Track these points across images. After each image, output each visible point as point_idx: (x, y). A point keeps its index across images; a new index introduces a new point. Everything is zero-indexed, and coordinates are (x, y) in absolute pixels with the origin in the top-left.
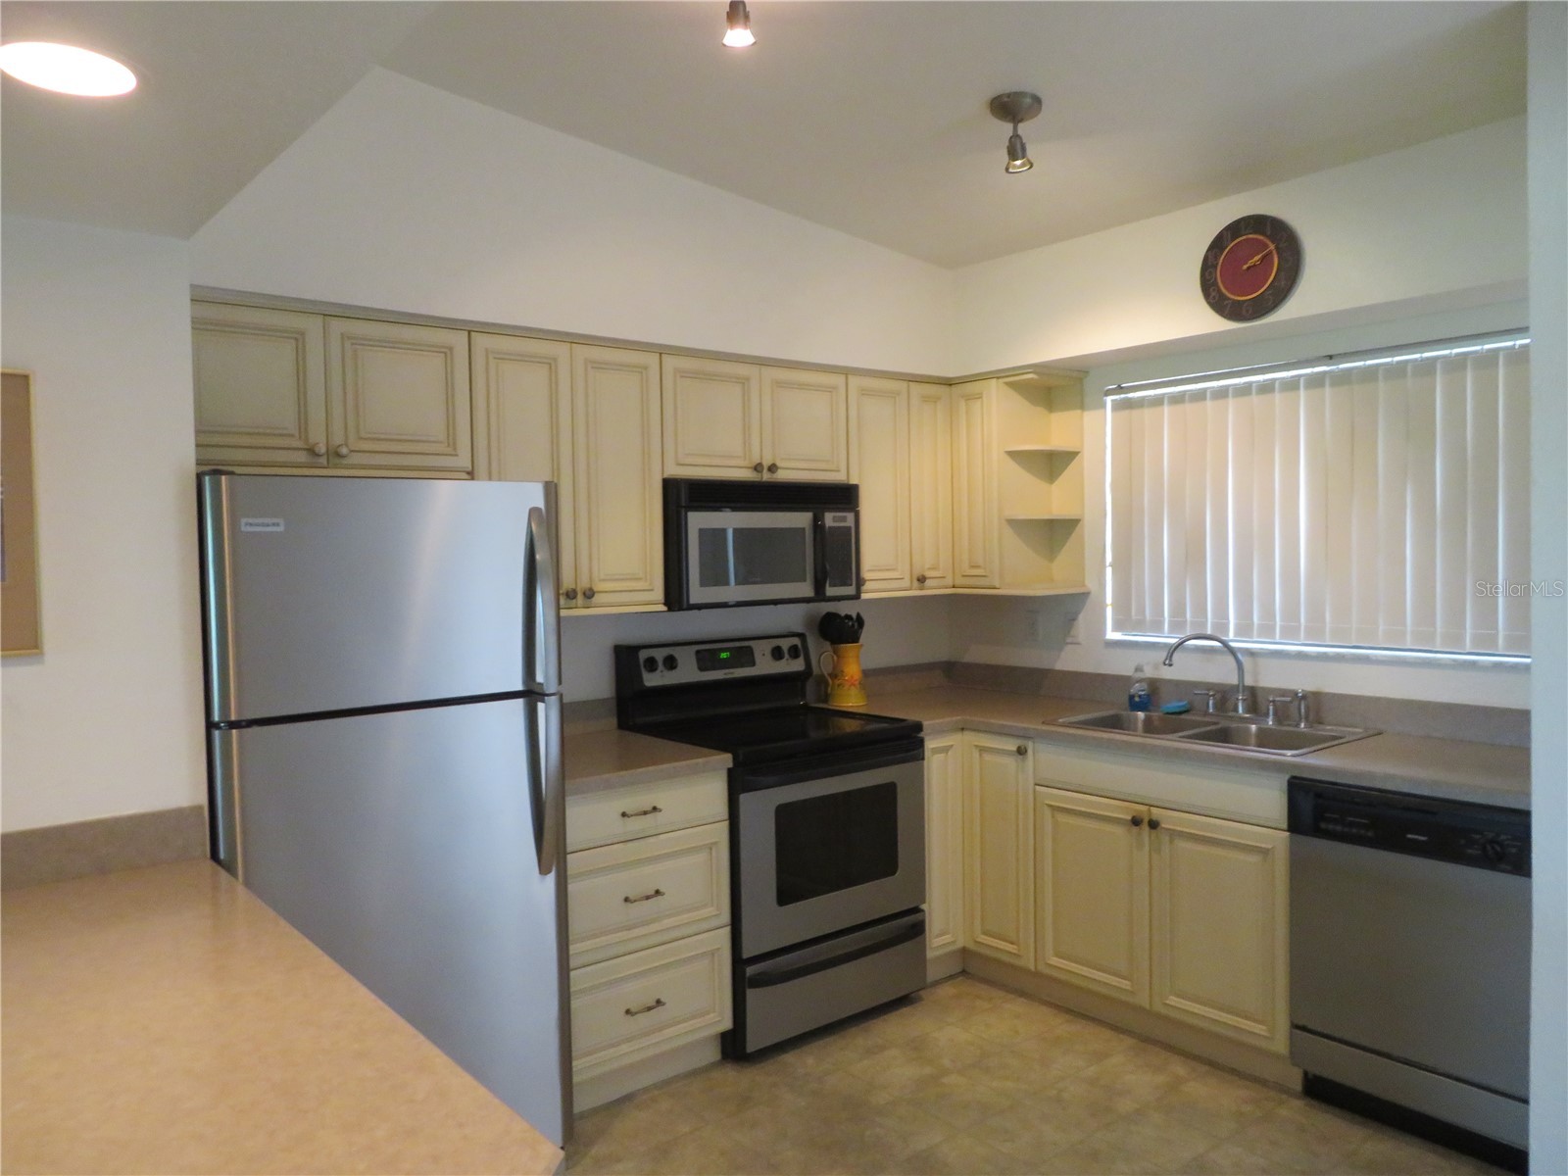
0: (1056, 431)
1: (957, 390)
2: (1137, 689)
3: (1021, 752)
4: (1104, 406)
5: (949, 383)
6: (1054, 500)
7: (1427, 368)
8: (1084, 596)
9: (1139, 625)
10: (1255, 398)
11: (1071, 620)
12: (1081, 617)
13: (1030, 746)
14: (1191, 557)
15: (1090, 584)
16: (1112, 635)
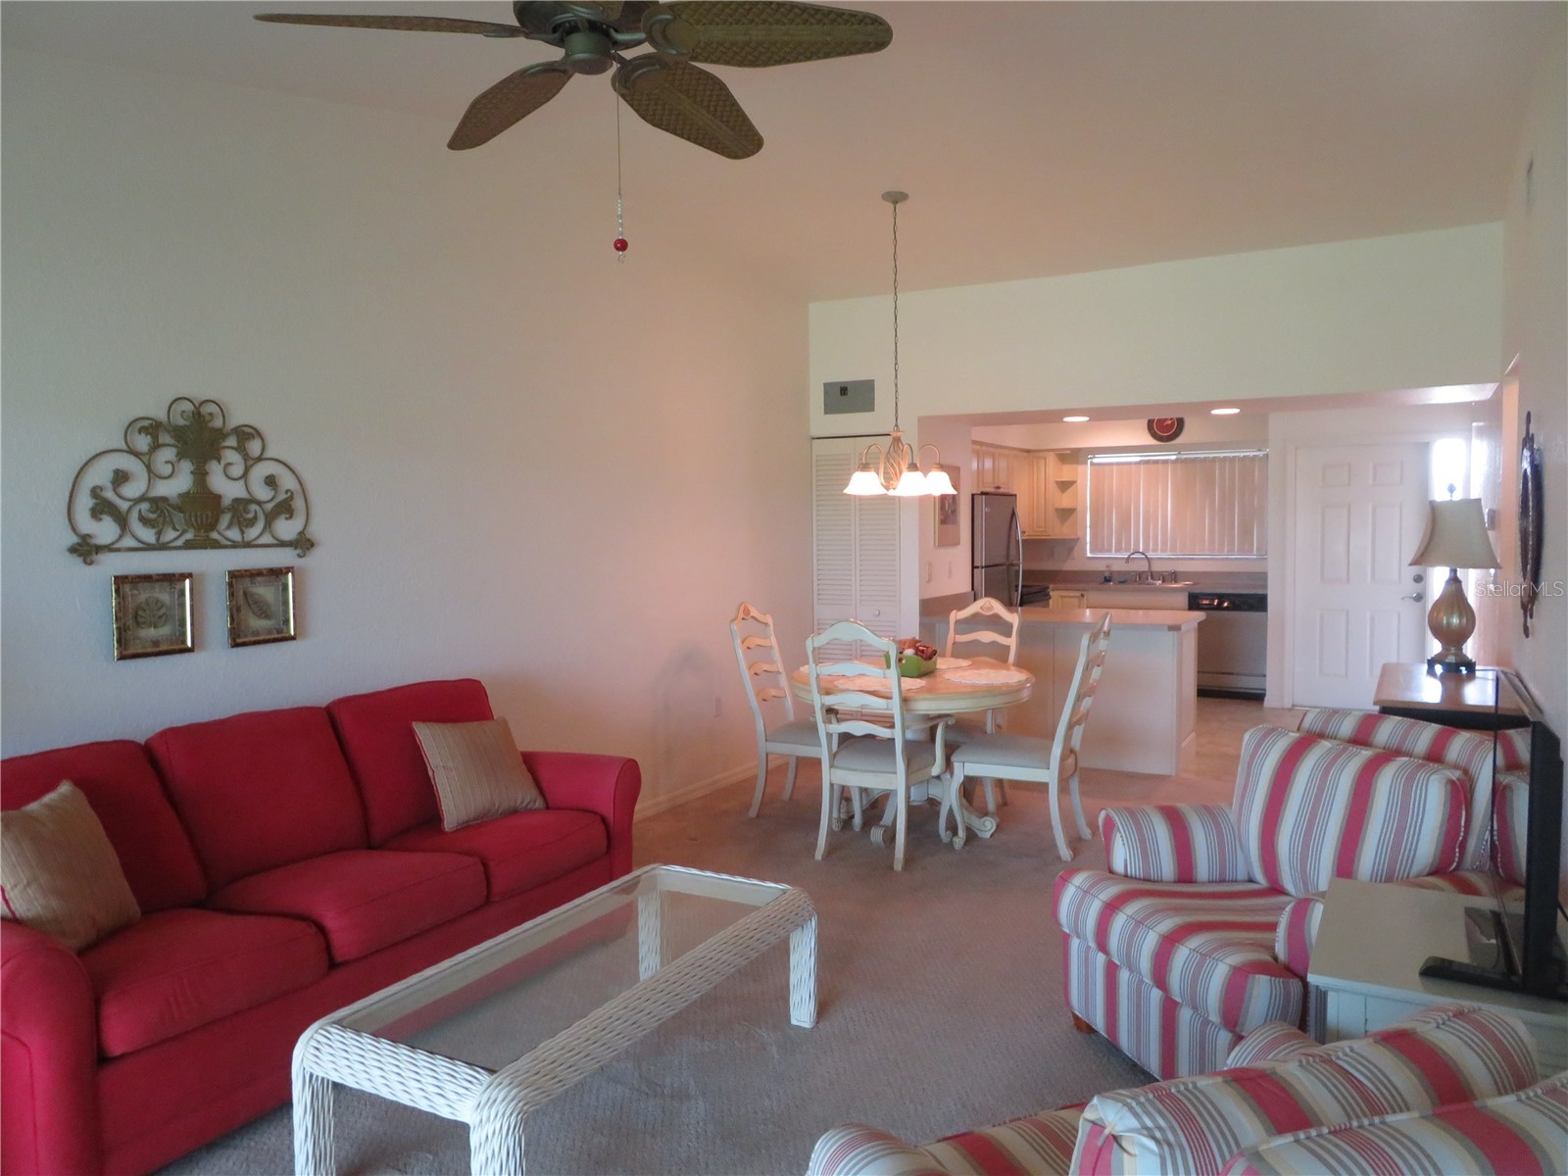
0: (1066, 473)
1: (1032, 454)
2: (1107, 574)
3: (1082, 595)
4: (1086, 463)
5: (1028, 451)
6: (1065, 501)
7: (1214, 459)
8: (1076, 541)
9: (1102, 550)
10: (1152, 465)
11: (1071, 550)
12: (1076, 548)
13: (1085, 593)
14: (1125, 522)
15: (1080, 534)
16: (1089, 555)
